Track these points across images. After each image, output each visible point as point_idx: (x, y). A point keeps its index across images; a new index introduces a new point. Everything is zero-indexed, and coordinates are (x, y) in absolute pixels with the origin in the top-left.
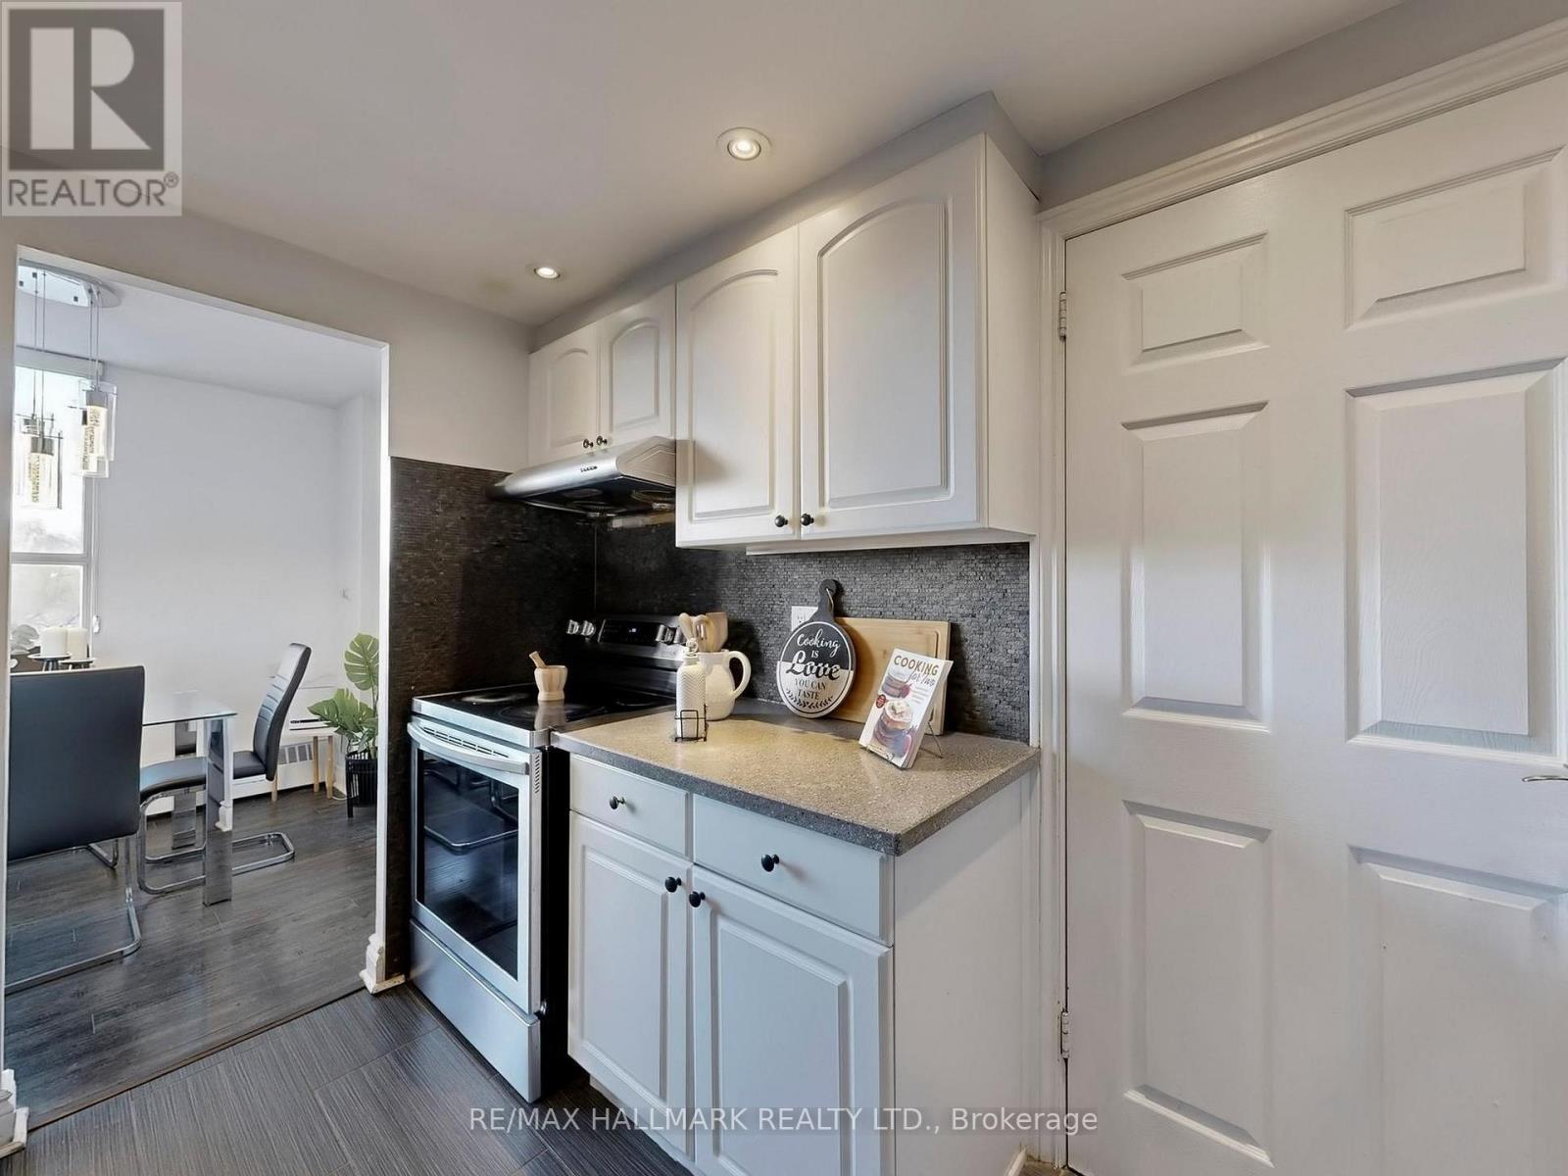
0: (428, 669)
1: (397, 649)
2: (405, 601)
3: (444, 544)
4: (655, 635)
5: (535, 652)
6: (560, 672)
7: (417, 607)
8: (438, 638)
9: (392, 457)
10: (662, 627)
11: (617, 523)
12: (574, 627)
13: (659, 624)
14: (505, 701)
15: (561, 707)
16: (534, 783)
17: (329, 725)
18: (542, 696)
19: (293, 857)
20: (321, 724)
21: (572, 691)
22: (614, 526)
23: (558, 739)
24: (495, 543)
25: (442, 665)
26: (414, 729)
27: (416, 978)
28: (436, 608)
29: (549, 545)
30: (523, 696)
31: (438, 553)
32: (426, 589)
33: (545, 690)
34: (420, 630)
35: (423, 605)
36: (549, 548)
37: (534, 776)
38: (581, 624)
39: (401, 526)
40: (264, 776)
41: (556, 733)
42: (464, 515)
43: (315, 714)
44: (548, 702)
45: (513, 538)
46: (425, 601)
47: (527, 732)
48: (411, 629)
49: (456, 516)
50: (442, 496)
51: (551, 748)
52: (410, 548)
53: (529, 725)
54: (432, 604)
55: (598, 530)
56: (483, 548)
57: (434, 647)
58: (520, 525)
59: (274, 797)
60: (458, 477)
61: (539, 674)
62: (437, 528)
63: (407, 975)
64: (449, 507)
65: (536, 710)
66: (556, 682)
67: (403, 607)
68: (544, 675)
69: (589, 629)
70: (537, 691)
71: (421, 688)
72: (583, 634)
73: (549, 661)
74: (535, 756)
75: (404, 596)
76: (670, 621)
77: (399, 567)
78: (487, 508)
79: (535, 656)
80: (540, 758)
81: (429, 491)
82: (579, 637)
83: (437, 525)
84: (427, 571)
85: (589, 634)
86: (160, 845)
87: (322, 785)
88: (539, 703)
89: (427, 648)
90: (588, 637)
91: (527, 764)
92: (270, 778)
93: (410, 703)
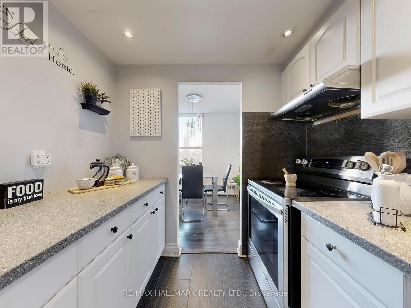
0: (252, 171)
1: (244, 165)
2: (246, 152)
3: (256, 136)
4: (341, 165)
5: (285, 168)
6: (294, 177)
7: (249, 154)
8: (255, 162)
9: (243, 112)
10: (345, 162)
11: (317, 123)
12: (299, 161)
13: (343, 160)
14: (274, 184)
15: (295, 189)
16: (285, 219)
17: (236, 183)
18: (287, 184)
19: (229, 210)
20: (234, 182)
21: (299, 184)
22: (315, 125)
23: (295, 203)
24: (271, 134)
25: (256, 170)
26: (248, 188)
27: (249, 258)
28: (254, 154)
29: (289, 134)
30: (280, 183)
31: (255, 138)
32: (251, 149)
33: (288, 182)
34: (250, 160)
35: (251, 153)
36: (289, 135)
37: (284, 215)
38: (302, 160)
39: (245, 131)
40: (223, 192)
41: (294, 201)
42: (262, 127)
43: (233, 180)
44: (290, 186)
45: (277, 132)
46: (251, 152)
47: (281, 198)
48: (248, 160)
49: (259, 127)
50: (256, 122)
51: (292, 206)
52: (247, 137)
53: (282, 195)
54: (253, 153)
55: (307, 128)
56: (267, 136)
57: (254, 165)
58: (279, 128)
59: (228, 195)
60: (260, 115)
61: (286, 176)
62: (254, 131)
63: (247, 256)
64: (257, 124)
65: (285, 189)
66: (292, 179)
67: (246, 153)
68: (288, 177)
69: (305, 162)
70: (285, 182)
71: (250, 176)
72: (302, 163)
73: (290, 172)
74: (285, 208)
75: (246, 151)
76: (350, 159)
77: (245, 142)
78: (269, 124)
79: (284, 170)
80: (287, 209)
81: (252, 120)
82: (301, 165)
83: (255, 130)
84: (252, 143)
85: (305, 164)
86: (209, 201)
87: (236, 195)
88: (286, 186)
89: (252, 165)
90: (305, 165)
91: (281, 210)
92: (225, 192)
93: (247, 181)
